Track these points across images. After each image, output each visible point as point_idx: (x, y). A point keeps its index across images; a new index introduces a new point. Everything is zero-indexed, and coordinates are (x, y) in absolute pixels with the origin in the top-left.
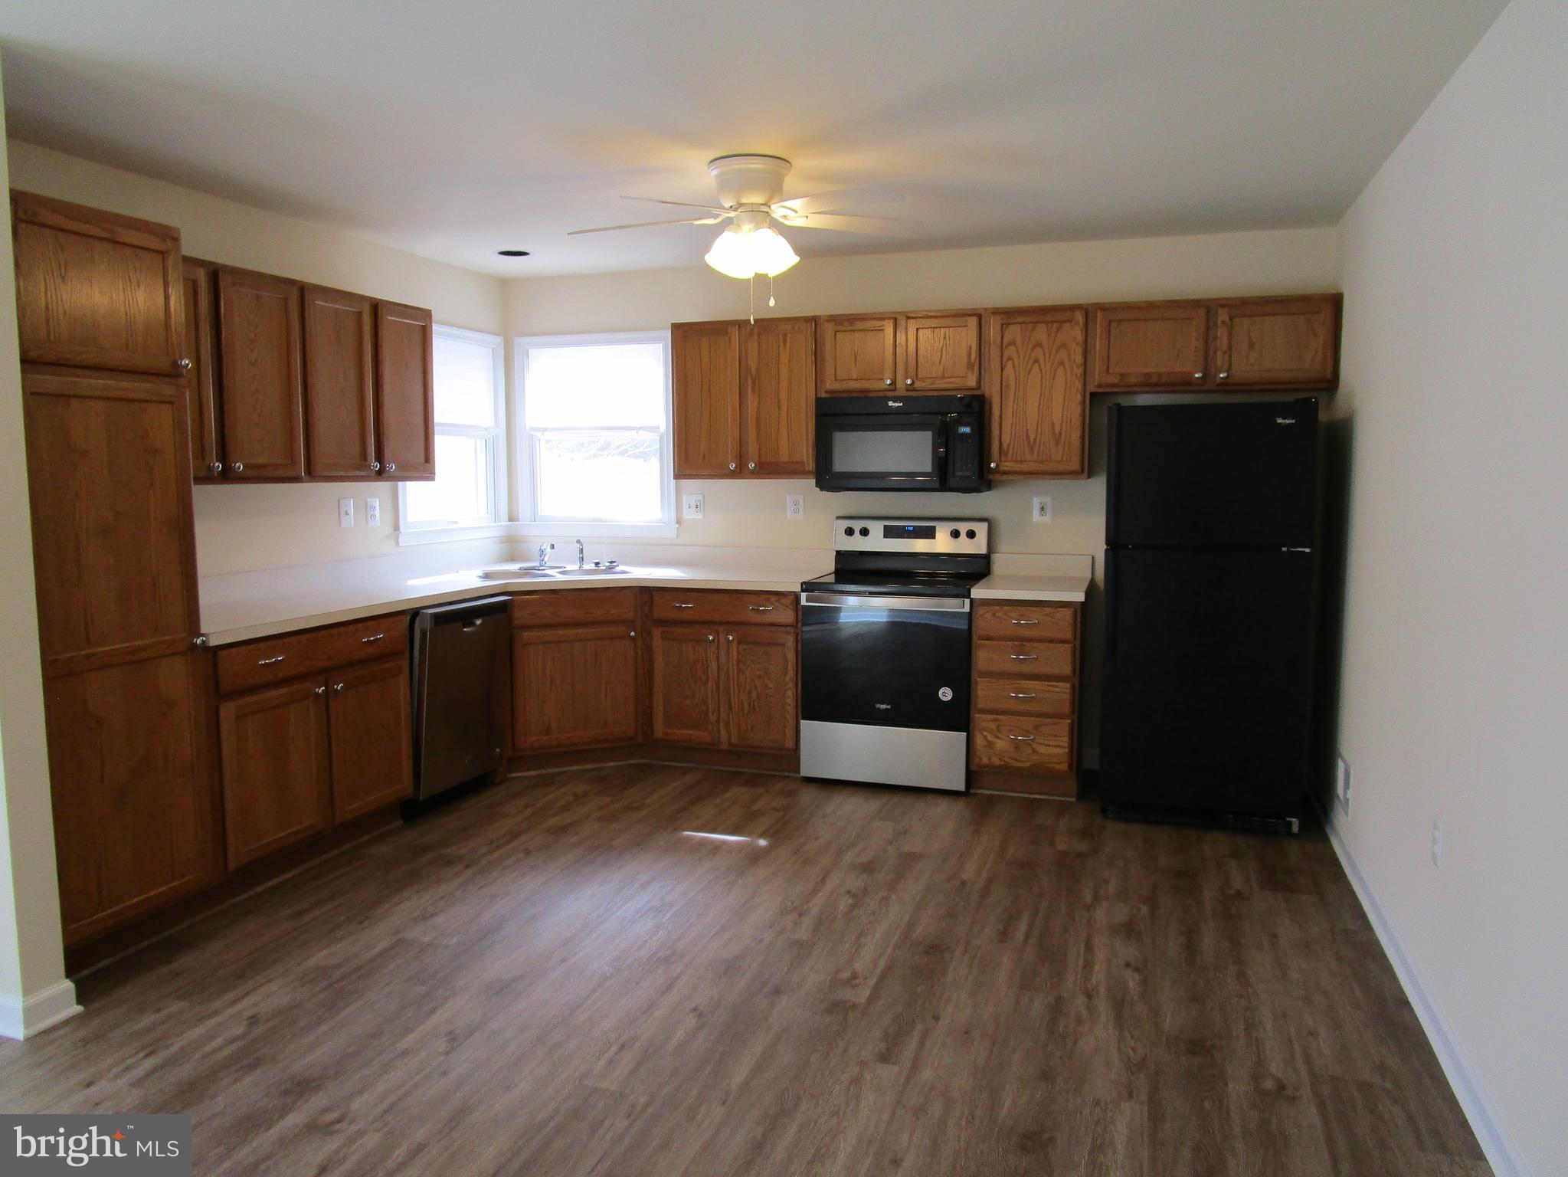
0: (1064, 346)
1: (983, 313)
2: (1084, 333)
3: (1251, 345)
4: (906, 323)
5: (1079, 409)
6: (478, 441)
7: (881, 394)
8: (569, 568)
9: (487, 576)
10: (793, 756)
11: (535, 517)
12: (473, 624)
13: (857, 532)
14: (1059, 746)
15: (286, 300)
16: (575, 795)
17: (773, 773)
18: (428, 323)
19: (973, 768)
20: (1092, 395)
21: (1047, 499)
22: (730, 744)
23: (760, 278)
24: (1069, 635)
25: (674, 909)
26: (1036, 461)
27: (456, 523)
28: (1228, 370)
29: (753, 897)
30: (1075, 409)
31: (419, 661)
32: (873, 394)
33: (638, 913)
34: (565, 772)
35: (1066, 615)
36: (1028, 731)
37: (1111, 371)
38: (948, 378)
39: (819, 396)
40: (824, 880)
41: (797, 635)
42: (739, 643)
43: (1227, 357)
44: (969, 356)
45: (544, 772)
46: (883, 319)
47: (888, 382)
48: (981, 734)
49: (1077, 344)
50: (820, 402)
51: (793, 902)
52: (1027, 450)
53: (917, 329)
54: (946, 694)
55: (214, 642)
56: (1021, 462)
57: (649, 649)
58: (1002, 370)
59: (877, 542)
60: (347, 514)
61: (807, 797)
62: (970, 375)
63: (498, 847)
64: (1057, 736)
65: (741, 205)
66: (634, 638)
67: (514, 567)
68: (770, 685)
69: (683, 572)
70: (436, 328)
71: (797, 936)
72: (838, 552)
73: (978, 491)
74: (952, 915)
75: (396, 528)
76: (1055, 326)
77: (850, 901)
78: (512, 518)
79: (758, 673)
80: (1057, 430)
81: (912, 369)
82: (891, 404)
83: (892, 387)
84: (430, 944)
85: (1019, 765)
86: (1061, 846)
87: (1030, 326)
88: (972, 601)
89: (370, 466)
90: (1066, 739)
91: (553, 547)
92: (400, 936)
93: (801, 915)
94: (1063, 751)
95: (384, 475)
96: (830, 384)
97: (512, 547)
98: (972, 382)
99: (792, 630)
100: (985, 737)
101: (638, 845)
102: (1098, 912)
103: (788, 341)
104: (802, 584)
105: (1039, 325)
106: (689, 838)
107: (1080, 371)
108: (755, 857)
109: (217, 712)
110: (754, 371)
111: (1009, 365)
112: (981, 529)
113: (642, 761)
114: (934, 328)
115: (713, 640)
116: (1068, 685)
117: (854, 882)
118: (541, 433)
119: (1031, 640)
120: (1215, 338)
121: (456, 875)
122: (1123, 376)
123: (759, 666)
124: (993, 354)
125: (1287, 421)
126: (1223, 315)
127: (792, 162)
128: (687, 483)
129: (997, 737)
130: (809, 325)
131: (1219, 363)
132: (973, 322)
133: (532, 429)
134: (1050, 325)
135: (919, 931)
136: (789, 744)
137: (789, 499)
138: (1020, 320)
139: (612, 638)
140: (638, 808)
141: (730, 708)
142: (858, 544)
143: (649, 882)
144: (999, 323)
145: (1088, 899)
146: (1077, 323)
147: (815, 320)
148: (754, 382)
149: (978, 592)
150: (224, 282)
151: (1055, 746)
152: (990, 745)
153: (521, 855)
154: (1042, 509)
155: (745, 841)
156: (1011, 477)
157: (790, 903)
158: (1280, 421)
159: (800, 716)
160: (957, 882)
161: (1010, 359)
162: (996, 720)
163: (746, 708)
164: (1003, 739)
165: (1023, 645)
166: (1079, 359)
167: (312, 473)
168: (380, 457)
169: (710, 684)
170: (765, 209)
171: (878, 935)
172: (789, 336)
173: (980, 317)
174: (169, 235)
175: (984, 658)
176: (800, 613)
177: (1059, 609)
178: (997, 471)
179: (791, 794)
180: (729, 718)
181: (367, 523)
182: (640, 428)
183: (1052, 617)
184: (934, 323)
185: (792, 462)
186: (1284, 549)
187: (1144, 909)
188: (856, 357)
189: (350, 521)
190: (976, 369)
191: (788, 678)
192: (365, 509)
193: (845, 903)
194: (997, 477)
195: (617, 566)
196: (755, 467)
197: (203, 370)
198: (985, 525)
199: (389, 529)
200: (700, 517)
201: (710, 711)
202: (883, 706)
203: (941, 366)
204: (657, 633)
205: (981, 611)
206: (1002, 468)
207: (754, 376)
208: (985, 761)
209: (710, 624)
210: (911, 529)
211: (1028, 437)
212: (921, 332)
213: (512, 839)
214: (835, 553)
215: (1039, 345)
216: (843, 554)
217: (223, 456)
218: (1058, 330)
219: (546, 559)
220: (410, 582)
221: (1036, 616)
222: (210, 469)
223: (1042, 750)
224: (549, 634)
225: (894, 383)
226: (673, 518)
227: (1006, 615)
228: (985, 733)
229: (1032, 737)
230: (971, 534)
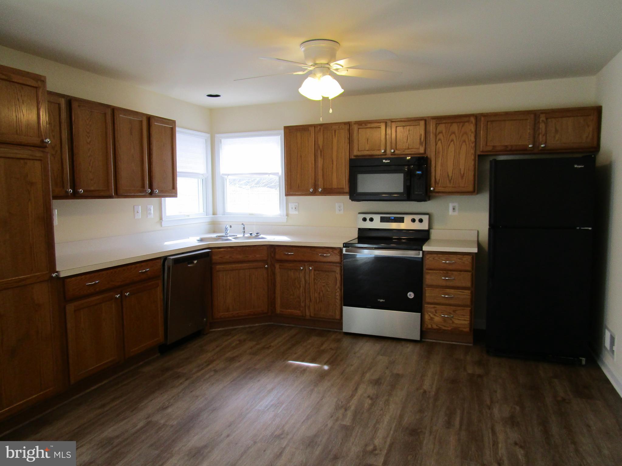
0: (466, 133)
1: (427, 119)
2: (475, 127)
3: (556, 131)
4: (391, 124)
5: (473, 163)
6: (199, 180)
7: (379, 157)
8: (239, 236)
9: (201, 240)
10: (339, 322)
11: (224, 213)
12: (193, 263)
13: (368, 220)
14: (465, 320)
15: (105, 114)
16: (240, 341)
17: (330, 330)
18: (174, 126)
19: (424, 329)
20: (479, 156)
21: (456, 205)
22: (310, 316)
23: (325, 99)
24: (469, 268)
25: (284, 406)
26: (452, 187)
27: (189, 216)
28: (545, 143)
29: (322, 399)
30: (471, 163)
31: (167, 281)
32: (376, 157)
33: (266, 408)
34: (235, 329)
35: (468, 259)
36: (450, 313)
37: (488, 144)
38: (411, 149)
39: (351, 158)
40: (356, 389)
41: (341, 267)
42: (315, 270)
43: (544, 137)
44: (420, 139)
45: (226, 328)
46: (380, 122)
47: (383, 151)
48: (428, 313)
49: (472, 132)
50: (351, 160)
51: (342, 402)
52: (448, 181)
53: (396, 127)
54: (411, 295)
55: (62, 275)
56: (445, 187)
57: (274, 274)
58: (436, 145)
59: (377, 224)
60: (138, 213)
61: (346, 342)
62: (421, 147)
63: (202, 369)
64: (464, 315)
65: (316, 64)
66: (267, 268)
67: (214, 235)
68: (329, 290)
69: (288, 238)
70: (178, 129)
71: (344, 423)
72: (359, 229)
73: (425, 201)
74: (421, 411)
75: (161, 219)
76: (462, 124)
77: (370, 402)
78: (214, 214)
79: (323, 284)
80: (462, 173)
81: (394, 145)
82: (384, 161)
83: (385, 154)
84: (164, 425)
85: (446, 328)
86: (470, 371)
87: (449, 124)
88: (423, 252)
89: (146, 191)
90: (468, 317)
91: (231, 227)
92: (150, 419)
93: (346, 410)
94: (467, 323)
95: (153, 195)
96: (356, 153)
97: (214, 226)
98: (422, 150)
99: (339, 265)
100: (429, 315)
101: (268, 368)
102: (494, 409)
103: (337, 133)
104: (343, 244)
105: (454, 124)
106: (291, 365)
107: (473, 145)
108: (322, 376)
109: (65, 308)
110: (321, 147)
111: (439, 142)
112: (425, 218)
113: (270, 323)
114: (404, 126)
115: (303, 269)
116: (469, 292)
117: (371, 391)
118: (227, 176)
119: (451, 270)
120: (539, 128)
121: (181, 384)
122: (494, 147)
123: (324, 281)
124: (432, 137)
125: (580, 167)
126: (543, 118)
127: (340, 44)
128: (291, 198)
129: (435, 315)
130: (346, 126)
131: (541, 140)
132: (422, 123)
133: (223, 174)
134: (459, 124)
135: (406, 420)
136: (338, 317)
137: (337, 205)
138: (444, 121)
139: (257, 268)
140: (268, 348)
141: (311, 300)
142: (368, 225)
143: (272, 389)
144: (435, 123)
145: (488, 403)
146: (472, 123)
147: (349, 124)
148: (321, 152)
149: (425, 248)
150: (75, 105)
151: (463, 320)
152: (432, 319)
153: (212, 373)
154: (454, 209)
155: (317, 366)
156: (440, 194)
157: (340, 402)
158: (576, 166)
159: (343, 304)
160: (422, 391)
161: (440, 140)
162: (434, 307)
163: (318, 301)
164: (438, 316)
165: (447, 273)
166: (473, 139)
167: (118, 194)
168: (151, 187)
169: (301, 289)
170: (327, 66)
171: (385, 423)
172: (337, 131)
173: (425, 121)
174: (41, 80)
175: (429, 278)
176: (342, 257)
177: (465, 256)
178: (433, 191)
179: (339, 341)
180: (310, 305)
181: (147, 217)
182: (270, 174)
183: (462, 259)
184: (403, 124)
185: (338, 188)
186: (578, 228)
187: (518, 408)
188: (368, 140)
189: (139, 216)
190: (424, 144)
191: (337, 287)
192: (146, 210)
193: (368, 402)
194: (434, 194)
195: (260, 235)
196: (322, 190)
197: (63, 145)
198: (427, 216)
199: (158, 219)
200: (297, 213)
201: (301, 301)
202: (382, 300)
203: (407, 144)
204: (277, 266)
205: (427, 257)
206: (436, 190)
207: (321, 149)
208: (430, 326)
209: (302, 262)
210: (393, 218)
211: (448, 176)
212: (398, 128)
213: (208, 365)
214: (358, 229)
215: (454, 133)
216: (361, 230)
217: (74, 187)
218: (463, 126)
219: (228, 232)
220: (166, 243)
221: (454, 259)
222: (67, 192)
223: (456, 322)
224: (228, 267)
225: (385, 151)
226: (285, 213)
227: (439, 258)
228: (429, 313)
229: (452, 316)
230: (421, 221)
